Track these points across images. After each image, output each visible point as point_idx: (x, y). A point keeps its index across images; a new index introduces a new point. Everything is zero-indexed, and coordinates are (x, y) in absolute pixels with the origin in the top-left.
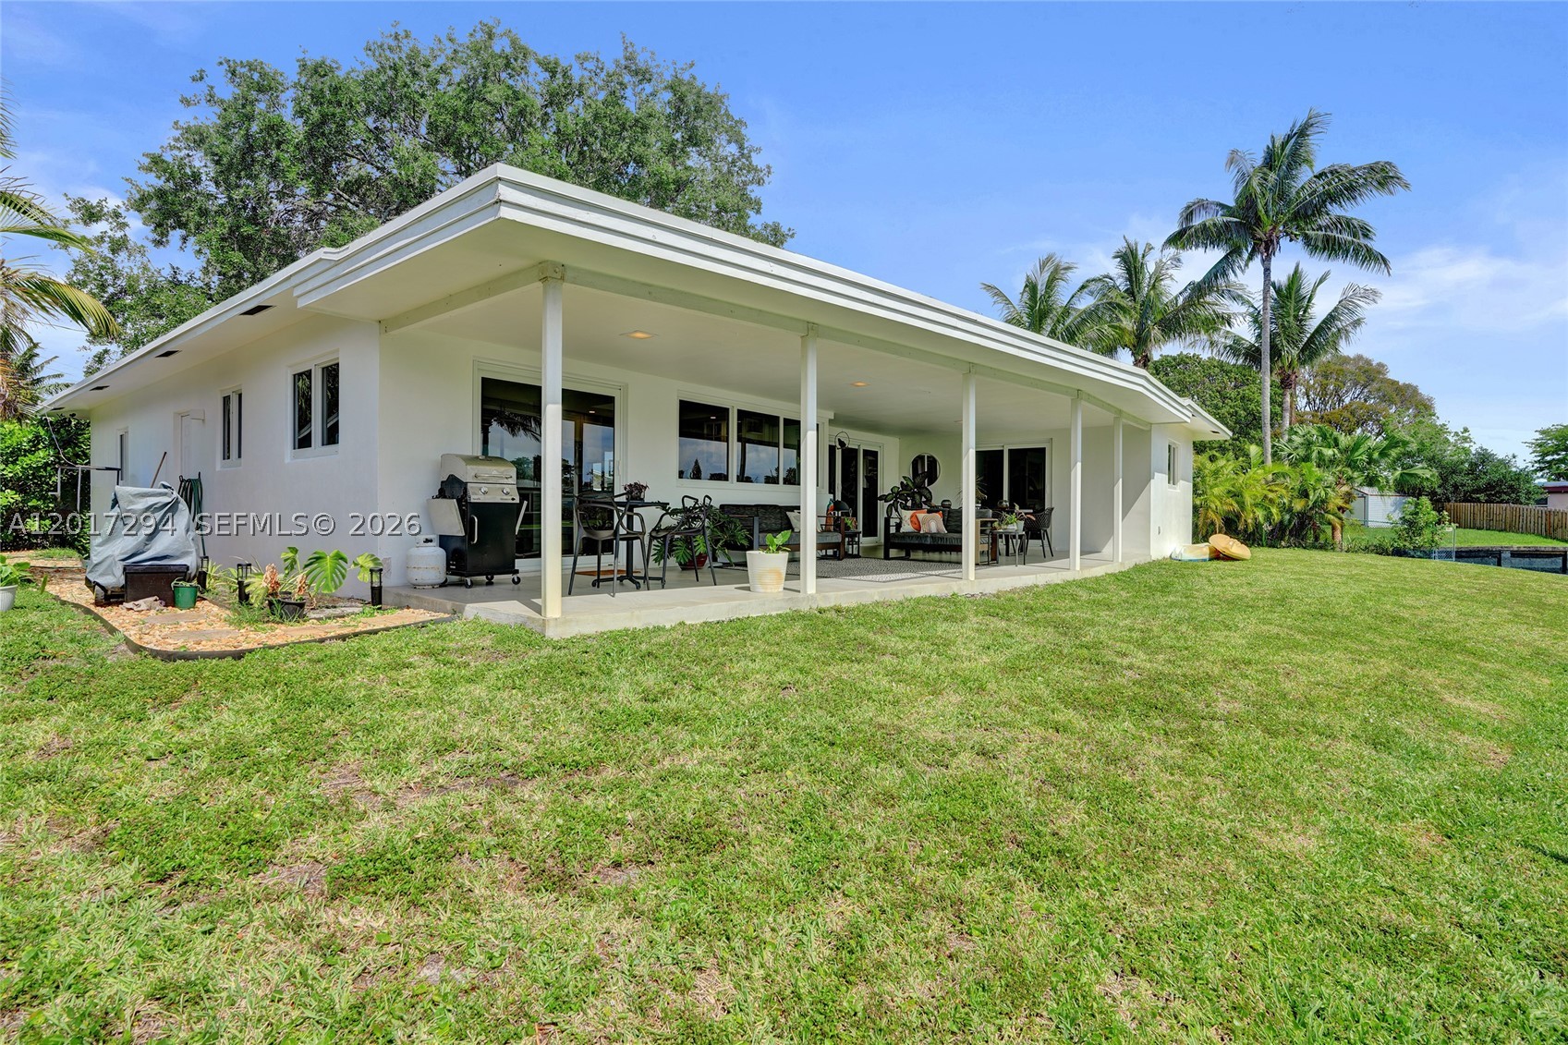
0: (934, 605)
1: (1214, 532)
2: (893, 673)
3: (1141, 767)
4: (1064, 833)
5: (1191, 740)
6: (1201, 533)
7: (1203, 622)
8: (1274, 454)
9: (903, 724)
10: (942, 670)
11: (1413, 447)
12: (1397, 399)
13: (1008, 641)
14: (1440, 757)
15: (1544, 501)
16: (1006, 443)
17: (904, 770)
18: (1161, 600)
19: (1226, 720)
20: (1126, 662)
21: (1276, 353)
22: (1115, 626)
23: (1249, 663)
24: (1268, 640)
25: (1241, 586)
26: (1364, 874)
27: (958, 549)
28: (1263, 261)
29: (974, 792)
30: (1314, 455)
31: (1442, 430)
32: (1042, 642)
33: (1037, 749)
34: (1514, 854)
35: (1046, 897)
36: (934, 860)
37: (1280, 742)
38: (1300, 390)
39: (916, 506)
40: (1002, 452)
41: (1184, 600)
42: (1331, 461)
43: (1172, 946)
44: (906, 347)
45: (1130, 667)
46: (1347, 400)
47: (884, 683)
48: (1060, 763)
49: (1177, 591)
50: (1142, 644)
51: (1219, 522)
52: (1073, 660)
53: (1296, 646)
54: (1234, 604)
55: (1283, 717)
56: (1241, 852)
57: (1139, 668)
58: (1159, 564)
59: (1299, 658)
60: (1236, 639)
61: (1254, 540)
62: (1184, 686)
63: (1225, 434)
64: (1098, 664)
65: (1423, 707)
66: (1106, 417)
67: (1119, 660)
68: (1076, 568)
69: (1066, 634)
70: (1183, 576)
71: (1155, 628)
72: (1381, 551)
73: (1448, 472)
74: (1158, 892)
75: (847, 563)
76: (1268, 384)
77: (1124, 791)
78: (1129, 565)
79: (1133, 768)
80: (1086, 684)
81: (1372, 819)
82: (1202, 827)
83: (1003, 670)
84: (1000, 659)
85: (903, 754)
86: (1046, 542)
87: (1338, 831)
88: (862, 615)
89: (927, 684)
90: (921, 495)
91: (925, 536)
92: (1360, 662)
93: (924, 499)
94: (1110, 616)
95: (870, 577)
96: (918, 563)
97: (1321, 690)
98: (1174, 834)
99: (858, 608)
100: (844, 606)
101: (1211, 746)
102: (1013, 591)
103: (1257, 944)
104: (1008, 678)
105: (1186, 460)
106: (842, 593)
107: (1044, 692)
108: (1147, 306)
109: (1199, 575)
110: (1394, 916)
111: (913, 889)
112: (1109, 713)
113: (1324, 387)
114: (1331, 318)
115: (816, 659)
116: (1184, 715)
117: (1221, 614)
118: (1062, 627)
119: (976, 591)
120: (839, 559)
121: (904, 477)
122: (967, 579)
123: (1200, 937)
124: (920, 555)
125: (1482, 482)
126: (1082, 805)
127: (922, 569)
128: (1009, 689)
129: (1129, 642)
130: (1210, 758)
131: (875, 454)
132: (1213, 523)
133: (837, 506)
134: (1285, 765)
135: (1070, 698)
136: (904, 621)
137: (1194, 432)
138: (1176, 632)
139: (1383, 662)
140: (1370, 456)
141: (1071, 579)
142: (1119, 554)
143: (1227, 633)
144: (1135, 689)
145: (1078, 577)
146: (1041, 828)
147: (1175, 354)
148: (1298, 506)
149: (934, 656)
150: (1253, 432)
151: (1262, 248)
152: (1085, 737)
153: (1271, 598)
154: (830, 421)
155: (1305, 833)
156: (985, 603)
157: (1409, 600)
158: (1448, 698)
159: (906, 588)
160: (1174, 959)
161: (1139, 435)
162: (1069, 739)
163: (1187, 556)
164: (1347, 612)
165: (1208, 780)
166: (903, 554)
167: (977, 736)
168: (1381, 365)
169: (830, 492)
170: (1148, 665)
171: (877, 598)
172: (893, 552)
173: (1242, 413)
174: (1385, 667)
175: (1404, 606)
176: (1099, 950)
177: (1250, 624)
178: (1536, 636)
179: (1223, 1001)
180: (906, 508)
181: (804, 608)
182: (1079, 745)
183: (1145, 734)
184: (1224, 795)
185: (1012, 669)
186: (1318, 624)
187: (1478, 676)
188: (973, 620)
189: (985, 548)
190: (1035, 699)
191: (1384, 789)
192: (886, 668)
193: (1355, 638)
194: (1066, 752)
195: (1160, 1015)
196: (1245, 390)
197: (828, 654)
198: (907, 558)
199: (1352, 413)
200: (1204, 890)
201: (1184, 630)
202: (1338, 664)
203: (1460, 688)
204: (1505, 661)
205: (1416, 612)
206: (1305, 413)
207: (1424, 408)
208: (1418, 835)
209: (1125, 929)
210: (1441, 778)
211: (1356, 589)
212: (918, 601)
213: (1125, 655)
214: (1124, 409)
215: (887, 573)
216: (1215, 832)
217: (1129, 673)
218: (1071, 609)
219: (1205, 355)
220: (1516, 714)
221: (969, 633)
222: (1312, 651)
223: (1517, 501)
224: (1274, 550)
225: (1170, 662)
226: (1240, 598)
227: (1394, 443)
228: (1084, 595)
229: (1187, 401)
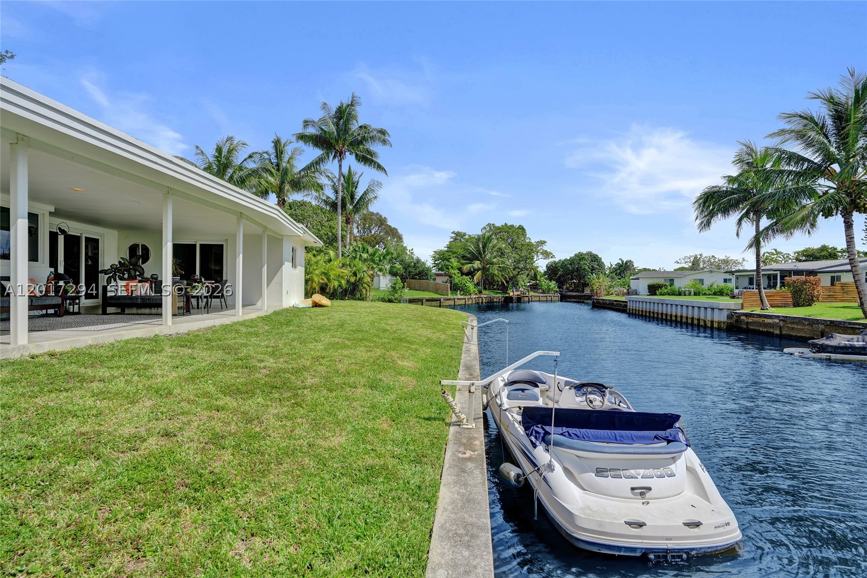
0: (139, 344)
1: (315, 293)
2: (98, 395)
3: (265, 421)
4: (217, 471)
5: (293, 401)
6: (308, 294)
7: (304, 339)
8: (342, 255)
9: (103, 428)
10: (140, 386)
11: (395, 255)
12: (391, 234)
13: (191, 361)
14: (394, 388)
15: (434, 279)
16: (198, 240)
17: (100, 461)
18: (285, 329)
19: (311, 387)
20: (262, 365)
21: (344, 206)
22: (259, 346)
23: (323, 358)
24: (333, 345)
25: (325, 319)
26: (362, 446)
27: (160, 305)
28: (339, 161)
29: (156, 462)
30: (358, 256)
31: (405, 248)
32: (213, 359)
33: (205, 423)
34: (413, 421)
35: (202, 513)
36: (119, 517)
37: (334, 394)
38: (355, 225)
39: (132, 278)
40: (195, 245)
41: (297, 329)
42: (365, 259)
43: (274, 513)
44: (118, 169)
45: (265, 368)
46: (373, 232)
47: (90, 402)
48: (218, 430)
49: (294, 324)
50: (273, 354)
51: (317, 289)
52: (231, 368)
53: (345, 347)
54: (321, 329)
55: (336, 382)
56: (312, 453)
57: (269, 367)
58: (287, 310)
59: (345, 352)
60: (320, 346)
61: (334, 297)
62: (292, 374)
63: (320, 244)
64: (246, 368)
65: (390, 368)
66: (259, 230)
67: (259, 365)
68: (239, 314)
69: (229, 353)
70: (298, 316)
71: (280, 345)
72: (383, 300)
73: (406, 267)
74: (269, 487)
75: (66, 319)
76: (340, 221)
77: (254, 437)
78: (270, 311)
79: (261, 423)
80: (238, 381)
81: (367, 421)
82: (294, 445)
83: (186, 380)
84: (185, 373)
85: (101, 449)
86: (223, 300)
87: (355, 430)
88: (76, 356)
89: (127, 398)
90: (135, 271)
91: (137, 298)
92: (369, 351)
93: (137, 273)
94: (256, 340)
95: (87, 328)
96: (130, 316)
97: (353, 366)
98: (279, 453)
99: (72, 351)
100: (57, 350)
101: (302, 403)
102: (199, 330)
103: (315, 496)
104: (189, 384)
105: (301, 255)
106: (56, 341)
107: (211, 389)
108: (285, 172)
109: (306, 315)
110: (371, 461)
111: (99, 543)
112: (250, 395)
113: (364, 225)
114: (365, 193)
115: (23, 395)
116: (290, 389)
117: (314, 334)
118: (227, 349)
119: (173, 332)
120: (59, 316)
121: (122, 258)
122: (166, 325)
123: (289, 502)
124: (134, 311)
125: (417, 271)
126: (230, 451)
127: (134, 320)
128: (189, 391)
129: (265, 354)
130: (301, 409)
131: (96, 241)
132: (315, 289)
133: (57, 277)
134: (336, 405)
135: (229, 390)
136: (113, 357)
137: (305, 242)
138: (291, 345)
139: (378, 350)
140: (380, 258)
141: (236, 321)
142: (266, 306)
143: (315, 344)
144: (266, 379)
145: (241, 320)
146: (202, 471)
147: (299, 200)
148: (353, 280)
149: (136, 377)
150: (335, 244)
151: (338, 155)
152: (235, 411)
153: (337, 325)
154: (51, 214)
155: (340, 435)
156: (178, 339)
157: (390, 322)
158: (399, 362)
159: (115, 333)
160: (275, 519)
161: (276, 241)
162: (225, 414)
163: (301, 306)
164: (367, 329)
165: (299, 420)
166: (119, 311)
167: (161, 425)
168: (385, 218)
169: (51, 266)
170: (275, 365)
171: (90, 342)
172: (110, 310)
173: (330, 234)
174: (379, 352)
175: (388, 324)
176: (233, 531)
177: (326, 338)
178: (427, 333)
179: (298, 530)
180: (122, 279)
181: (15, 356)
182: (231, 416)
183: (269, 403)
184: (307, 426)
185: (192, 379)
186: (355, 336)
187: (409, 351)
188: (168, 351)
189: (181, 304)
190: (207, 395)
191: (373, 407)
192: (92, 391)
193: (369, 341)
194: (222, 422)
195: (265, 552)
196: (331, 223)
197: (36, 389)
198: (122, 313)
199: (375, 238)
200: (293, 477)
201: (295, 344)
202: (361, 353)
203: (403, 357)
204: (418, 344)
205: (393, 326)
206: (357, 236)
207: (400, 238)
208: (383, 424)
209: (249, 513)
210: (393, 397)
211: (372, 318)
212: (127, 342)
213: (263, 361)
214: (267, 226)
215: (102, 324)
216: (300, 446)
217: (264, 371)
218: (235, 338)
219: (314, 203)
220: (419, 365)
221: (164, 359)
222: (351, 348)
223: (428, 279)
224: (342, 301)
225: (286, 362)
226: (324, 326)
227: (388, 253)
228: (243, 329)
229: (300, 225)
